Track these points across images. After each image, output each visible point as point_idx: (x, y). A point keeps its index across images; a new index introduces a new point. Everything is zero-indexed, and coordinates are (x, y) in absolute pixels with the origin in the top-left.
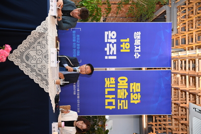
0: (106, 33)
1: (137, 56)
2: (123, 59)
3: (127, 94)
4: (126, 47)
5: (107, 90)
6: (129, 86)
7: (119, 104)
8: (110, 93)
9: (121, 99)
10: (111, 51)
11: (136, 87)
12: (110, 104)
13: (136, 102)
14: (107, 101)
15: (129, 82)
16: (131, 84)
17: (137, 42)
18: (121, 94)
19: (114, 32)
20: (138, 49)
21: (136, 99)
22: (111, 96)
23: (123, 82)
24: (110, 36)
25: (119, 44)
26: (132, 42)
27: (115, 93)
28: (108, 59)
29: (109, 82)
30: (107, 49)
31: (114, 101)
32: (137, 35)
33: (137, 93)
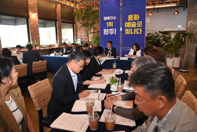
0: (104, 34)
1: (115, 18)
2: (116, 25)
3: (134, 22)
4: (110, 24)
5: (131, 33)
6: (130, 21)
7: (139, 26)
8: (133, 31)
9: (137, 25)
10: (112, 31)
11: (130, 17)
12: (139, 31)
13: (138, 17)
14: (137, 33)
15: (128, 21)
16: (129, 20)
17: (108, 18)
18: (134, 25)
19: (104, 30)
20: (112, 18)
21: (137, 17)
22: (135, 31)
23: (128, 25)
24: (106, 32)
25: (109, 28)
26: (108, 21)
27: (133, 29)
28: (116, 33)
29: (127, 32)
30: (112, 33)
31: (137, 29)
32: (106, 18)
33: (133, 16)
